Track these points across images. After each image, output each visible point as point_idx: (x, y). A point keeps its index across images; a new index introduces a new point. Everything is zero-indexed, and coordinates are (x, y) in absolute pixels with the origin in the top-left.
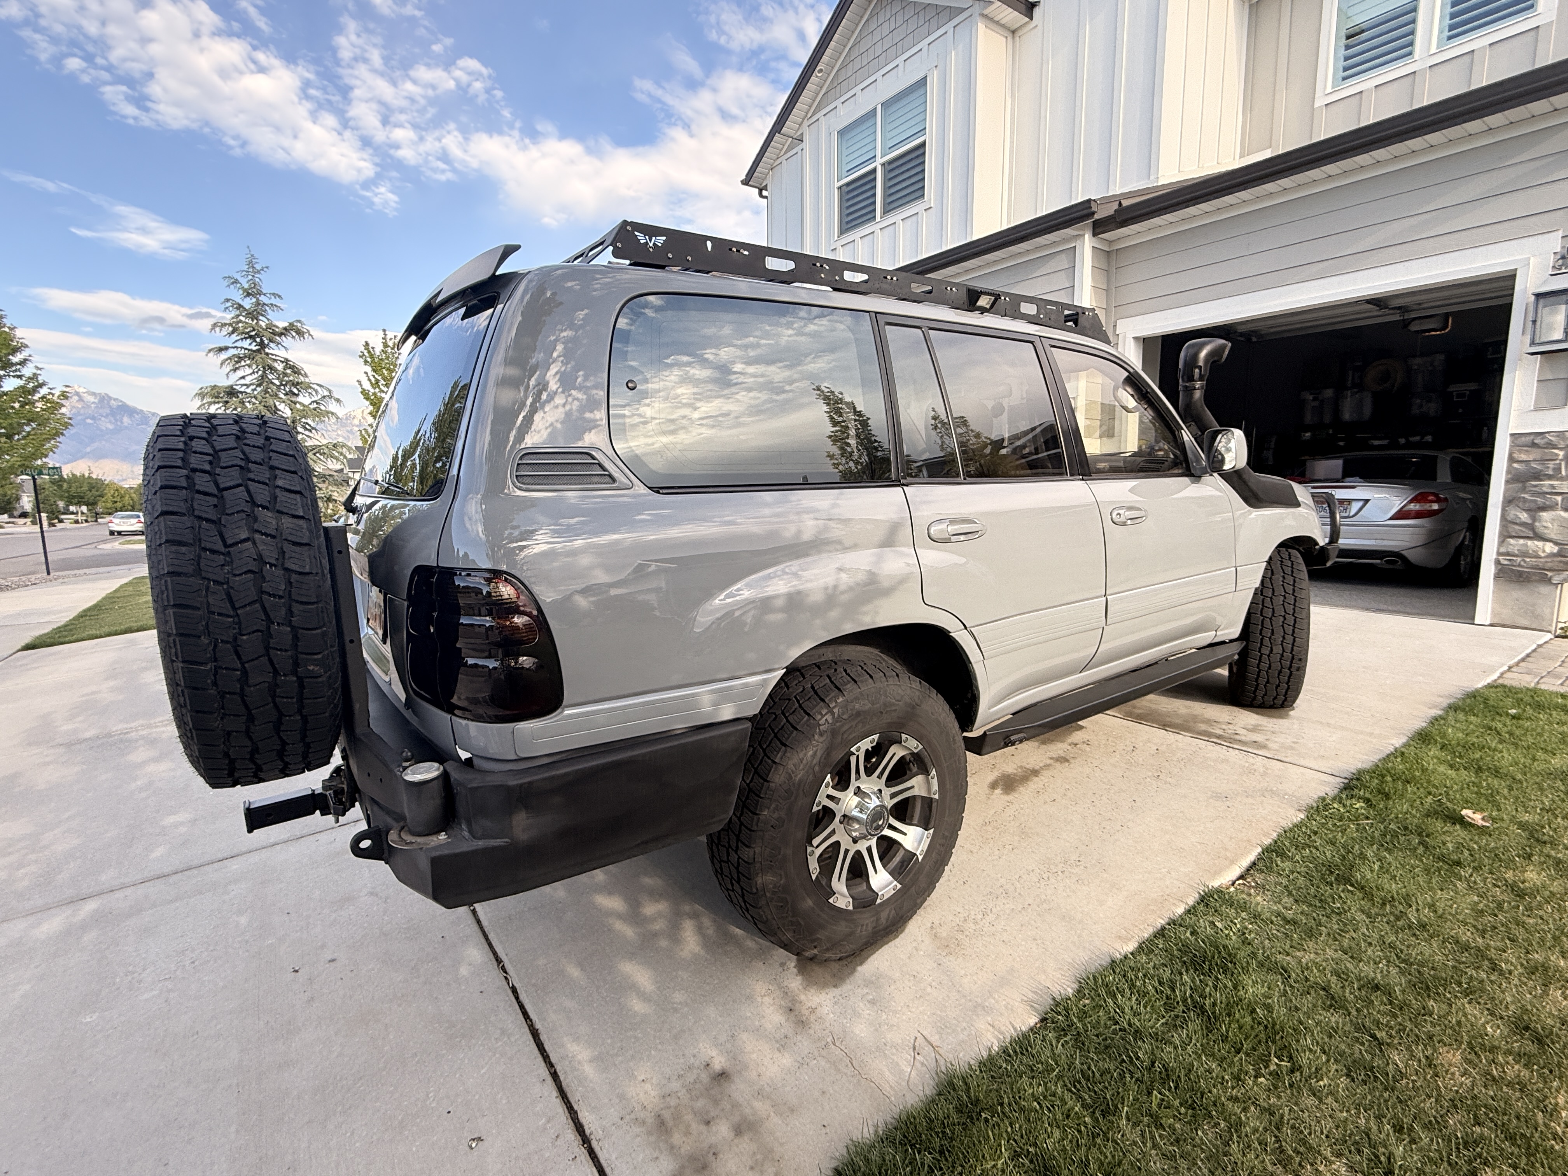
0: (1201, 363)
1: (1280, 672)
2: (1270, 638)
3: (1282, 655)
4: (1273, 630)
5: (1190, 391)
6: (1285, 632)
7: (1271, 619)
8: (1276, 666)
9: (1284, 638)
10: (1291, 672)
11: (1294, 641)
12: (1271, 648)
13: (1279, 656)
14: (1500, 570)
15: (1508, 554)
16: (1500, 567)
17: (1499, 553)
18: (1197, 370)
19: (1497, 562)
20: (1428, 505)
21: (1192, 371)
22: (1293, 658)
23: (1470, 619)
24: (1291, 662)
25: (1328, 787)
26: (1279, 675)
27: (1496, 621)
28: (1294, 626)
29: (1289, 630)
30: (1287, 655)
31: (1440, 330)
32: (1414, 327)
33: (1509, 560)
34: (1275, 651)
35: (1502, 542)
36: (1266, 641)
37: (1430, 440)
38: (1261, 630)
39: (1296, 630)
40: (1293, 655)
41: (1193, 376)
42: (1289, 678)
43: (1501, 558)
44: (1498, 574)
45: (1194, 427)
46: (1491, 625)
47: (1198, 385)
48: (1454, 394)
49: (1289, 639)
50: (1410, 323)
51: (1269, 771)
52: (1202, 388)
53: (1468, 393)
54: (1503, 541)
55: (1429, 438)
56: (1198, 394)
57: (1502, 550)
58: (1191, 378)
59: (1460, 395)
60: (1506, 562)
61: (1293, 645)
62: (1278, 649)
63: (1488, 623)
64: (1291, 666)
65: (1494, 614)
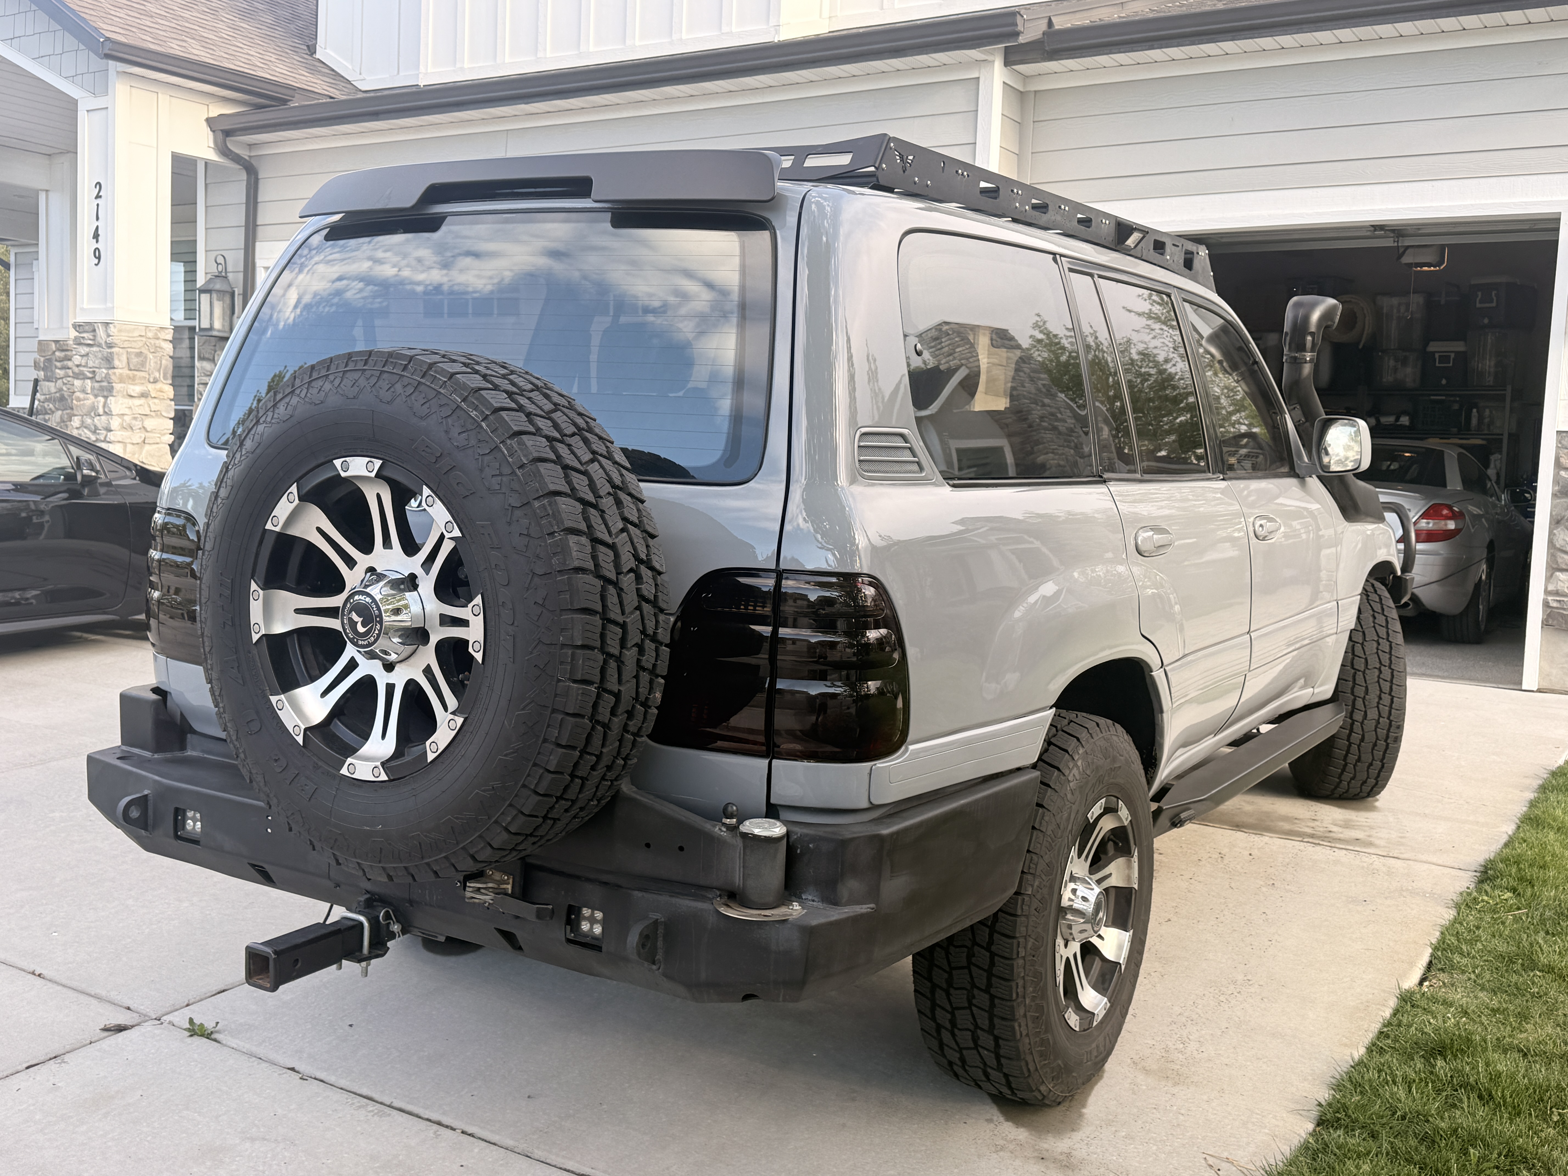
0: (1313, 329)
1: (1375, 745)
2: (1364, 699)
3: (1378, 722)
4: (1367, 688)
5: (1297, 363)
6: (1381, 691)
7: (1364, 673)
8: (1370, 737)
9: (1380, 698)
10: (1387, 745)
11: (1392, 702)
12: (1366, 712)
13: (1374, 723)
14: (1549, 615)
15: (1557, 593)
16: (1549, 611)
17: (1547, 592)
18: (1309, 338)
19: (1546, 604)
20: (1443, 522)
21: (1304, 340)
22: (1390, 725)
23: (1516, 683)
24: (1389, 731)
25: (1465, 881)
26: (1373, 749)
27: (1545, 685)
28: (1391, 682)
29: (1386, 687)
30: (1384, 721)
31: (1435, 267)
32: (1407, 259)
33: (1559, 601)
34: (1369, 716)
35: (1549, 578)
36: (1359, 703)
37: (1407, 423)
38: (1353, 687)
39: (1394, 687)
40: (1391, 721)
41: (1305, 345)
42: (1385, 752)
43: (1550, 598)
44: (1546, 620)
45: (1298, 412)
46: (1539, 691)
47: (1308, 356)
48: (1437, 355)
49: (1386, 699)
50: (1404, 252)
51: (1394, 870)
52: (1311, 361)
53: (1453, 355)
54: (1552, 575)
55: (1405, 420)
56: (1307, 369)
57: (1551, 588)
58: (1302, 348)
59: (1445, 358)
60: (1555, 605)
61: (1391, 707)
62: (1373, 714)
63: (1535, 689)
64: (1387, 737)
65: (1543, 674)
